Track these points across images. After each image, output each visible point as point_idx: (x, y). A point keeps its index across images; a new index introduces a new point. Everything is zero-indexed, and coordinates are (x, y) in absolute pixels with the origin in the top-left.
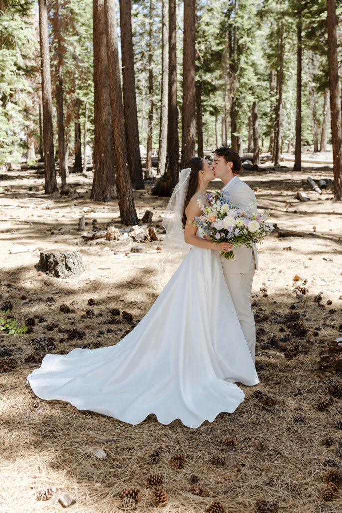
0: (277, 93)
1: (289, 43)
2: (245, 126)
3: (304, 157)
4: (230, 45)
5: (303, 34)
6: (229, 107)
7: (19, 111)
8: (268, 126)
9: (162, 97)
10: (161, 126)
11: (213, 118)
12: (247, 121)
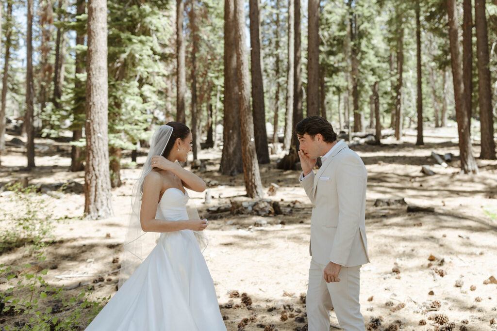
0: (397, 73)
1: (408, 27)
2: (366, 103)
3: (425, 133)
4: (351, 30)
5: (422, 18)
6: (351, 87)
7: (154, 92)
8: (389, 104)
9: (288, 79)
10: (287, 105)
11: (336, 98)
12: (368, 99)
